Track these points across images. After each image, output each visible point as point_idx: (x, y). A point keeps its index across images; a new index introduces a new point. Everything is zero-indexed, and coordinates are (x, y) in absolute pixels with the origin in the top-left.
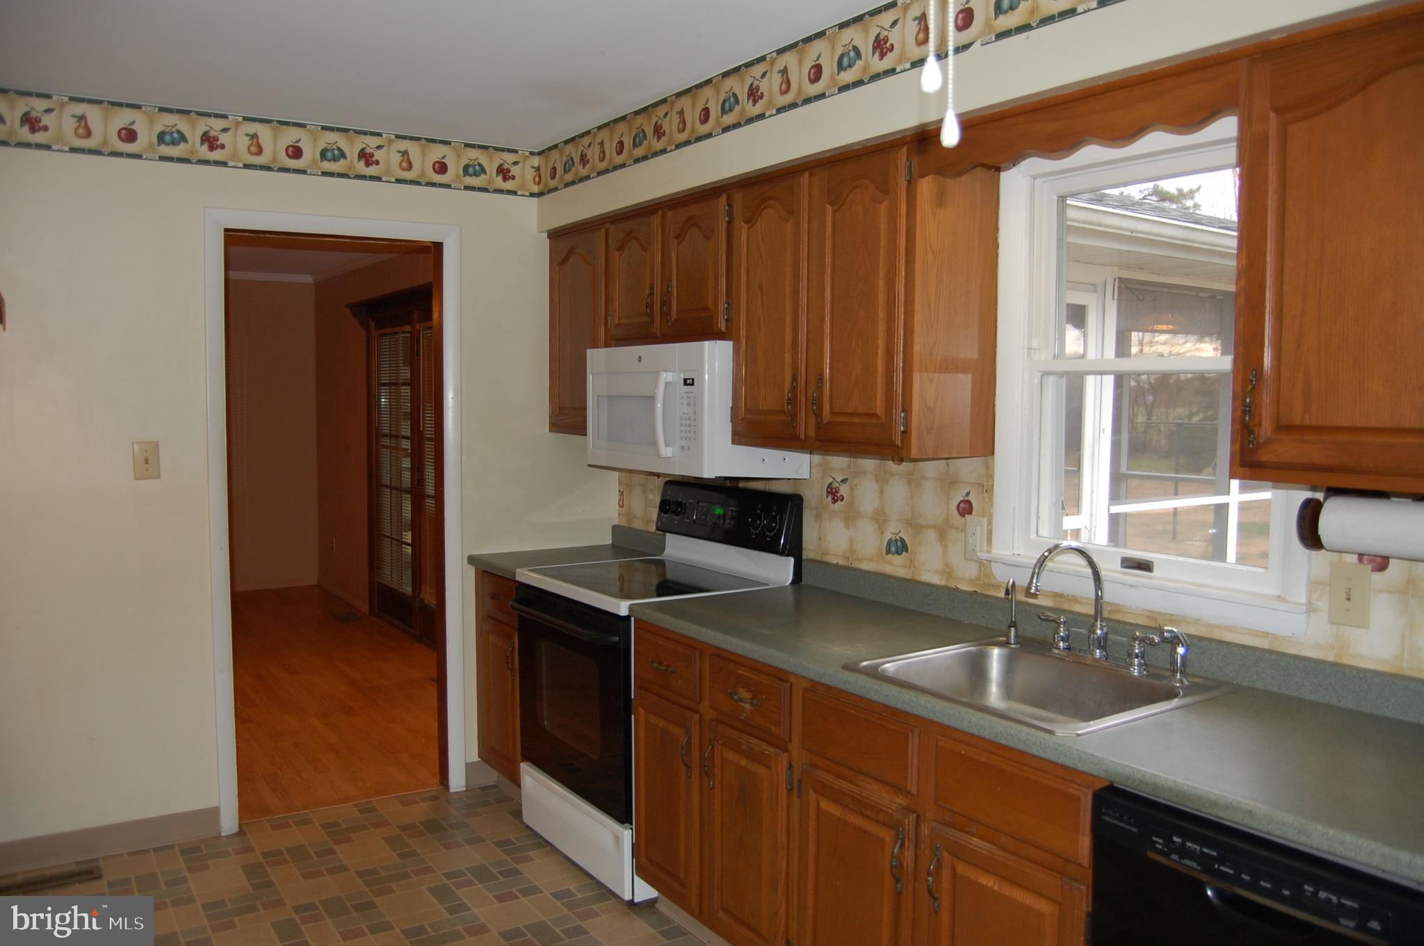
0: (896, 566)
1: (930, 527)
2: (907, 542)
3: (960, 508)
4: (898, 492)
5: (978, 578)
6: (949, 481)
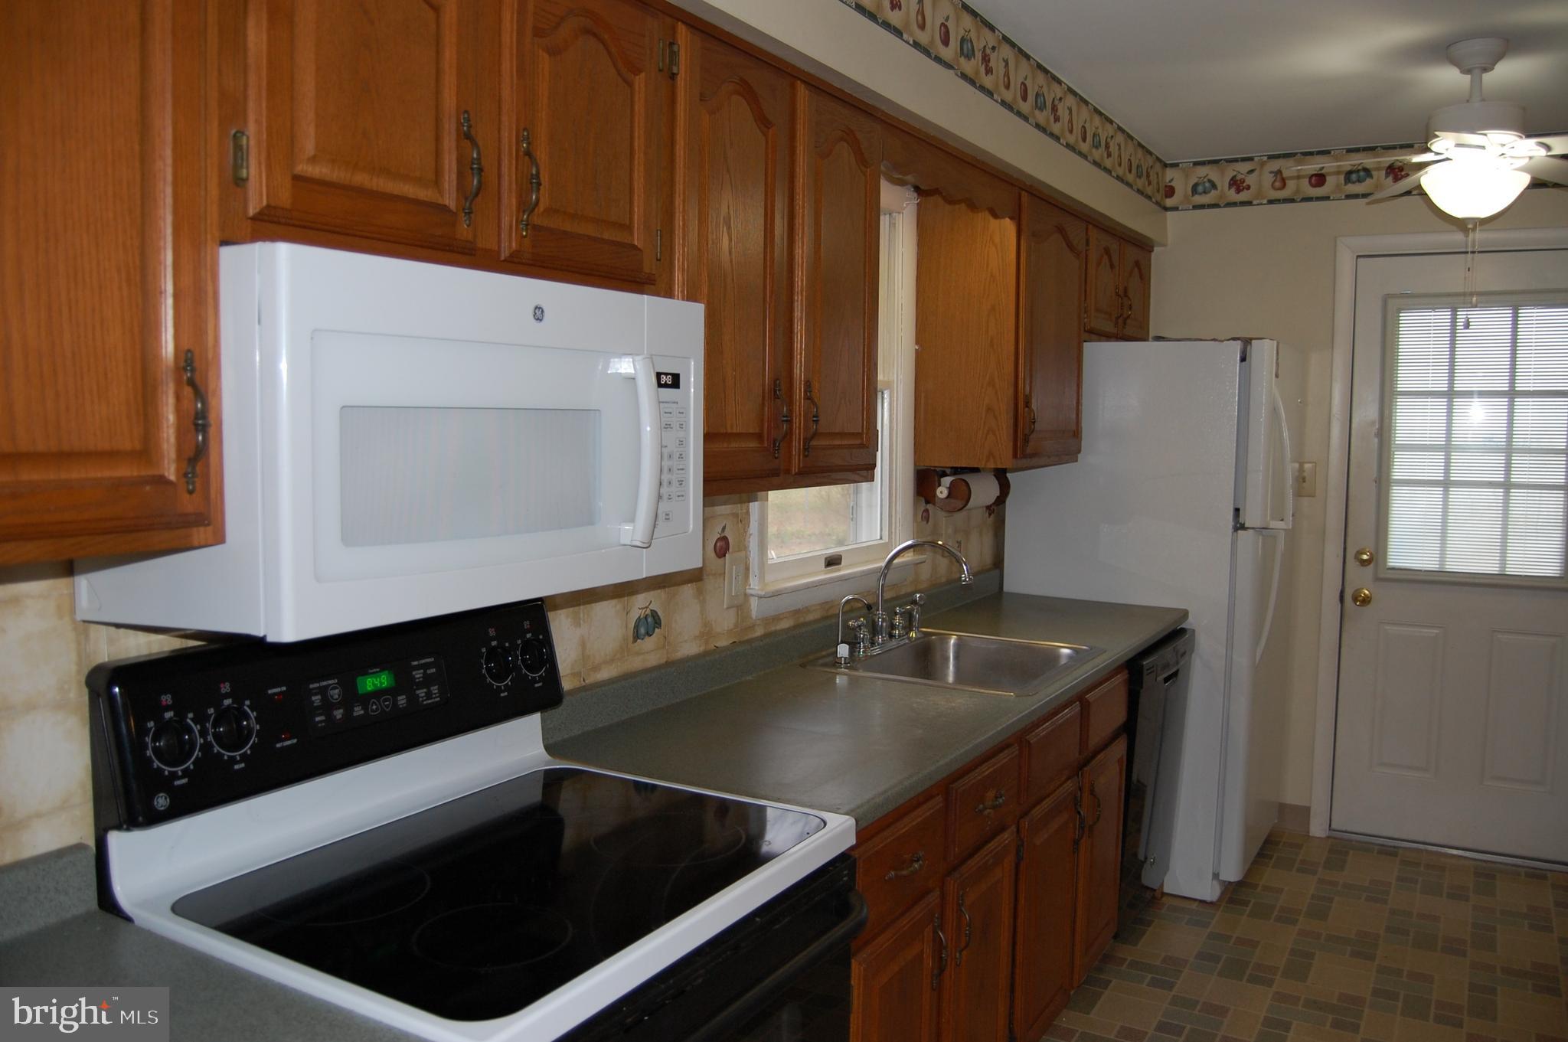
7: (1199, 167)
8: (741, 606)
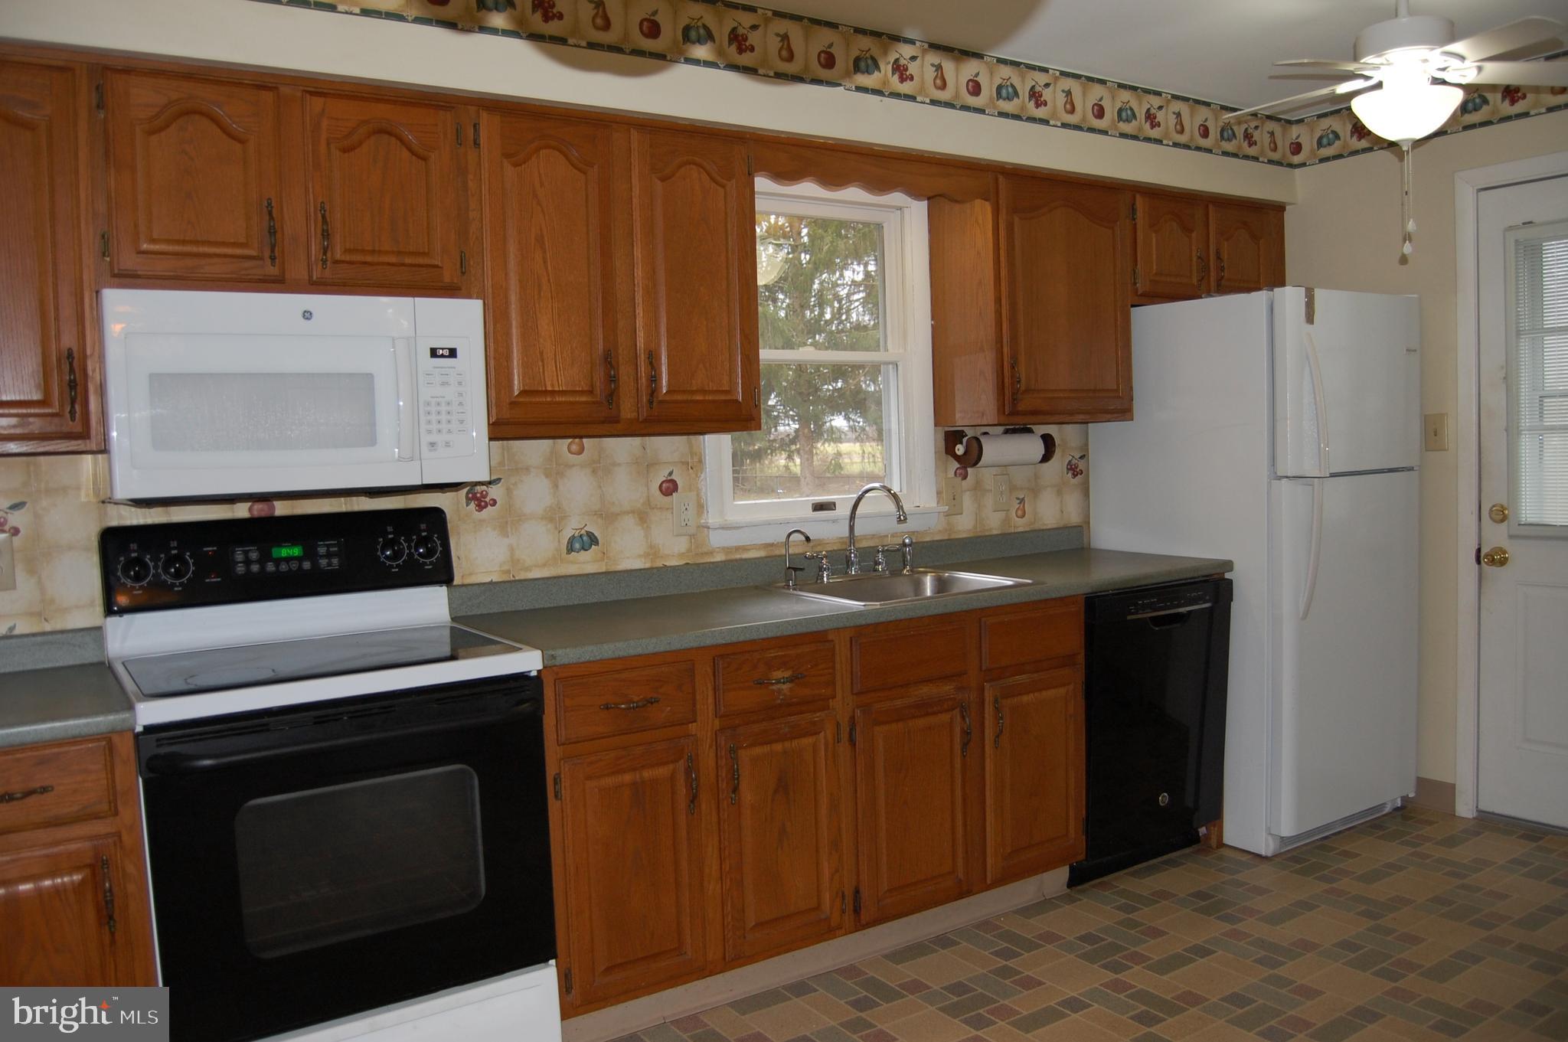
0: (585, 563)
1: (628, 513)
2: (596, 535)
3: (663, 488)
4: (579, 488)
5: (689, 550)
6: (646, 464)
7: (1322, 120)
8: (694, 535)
